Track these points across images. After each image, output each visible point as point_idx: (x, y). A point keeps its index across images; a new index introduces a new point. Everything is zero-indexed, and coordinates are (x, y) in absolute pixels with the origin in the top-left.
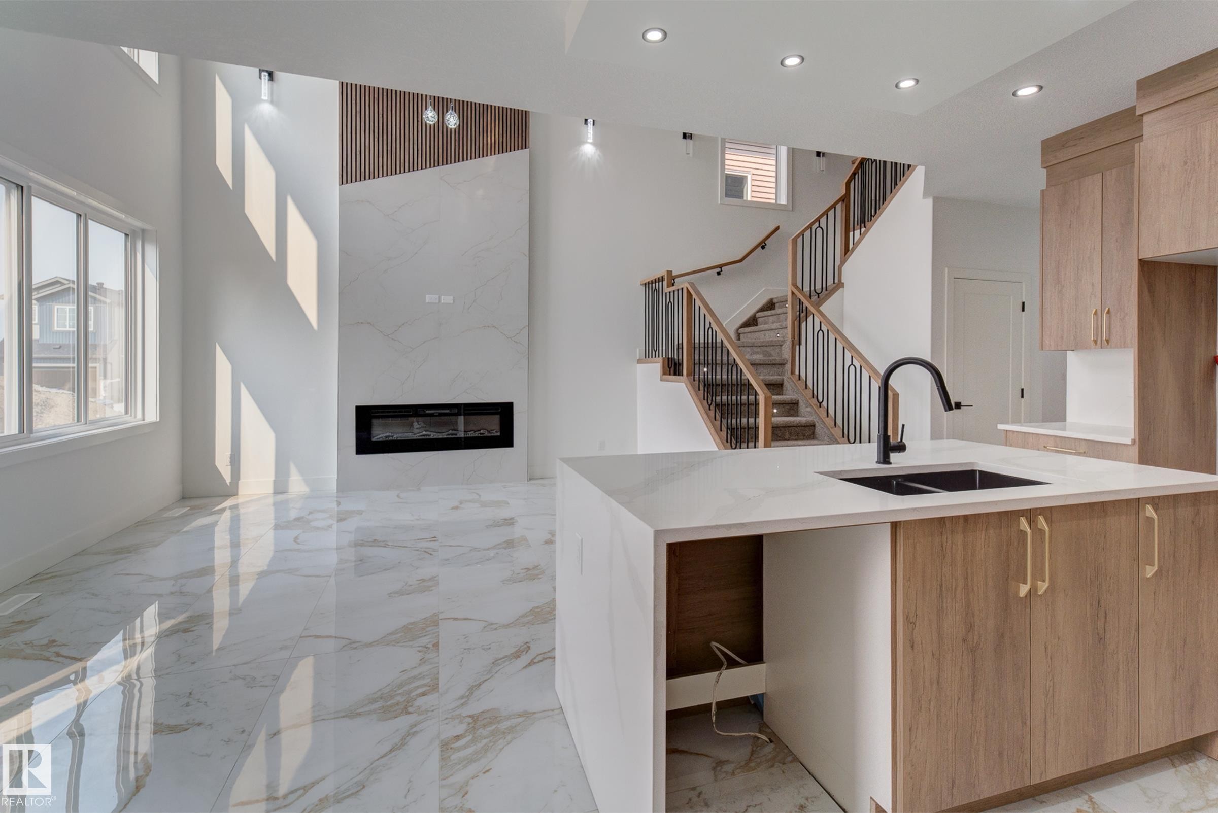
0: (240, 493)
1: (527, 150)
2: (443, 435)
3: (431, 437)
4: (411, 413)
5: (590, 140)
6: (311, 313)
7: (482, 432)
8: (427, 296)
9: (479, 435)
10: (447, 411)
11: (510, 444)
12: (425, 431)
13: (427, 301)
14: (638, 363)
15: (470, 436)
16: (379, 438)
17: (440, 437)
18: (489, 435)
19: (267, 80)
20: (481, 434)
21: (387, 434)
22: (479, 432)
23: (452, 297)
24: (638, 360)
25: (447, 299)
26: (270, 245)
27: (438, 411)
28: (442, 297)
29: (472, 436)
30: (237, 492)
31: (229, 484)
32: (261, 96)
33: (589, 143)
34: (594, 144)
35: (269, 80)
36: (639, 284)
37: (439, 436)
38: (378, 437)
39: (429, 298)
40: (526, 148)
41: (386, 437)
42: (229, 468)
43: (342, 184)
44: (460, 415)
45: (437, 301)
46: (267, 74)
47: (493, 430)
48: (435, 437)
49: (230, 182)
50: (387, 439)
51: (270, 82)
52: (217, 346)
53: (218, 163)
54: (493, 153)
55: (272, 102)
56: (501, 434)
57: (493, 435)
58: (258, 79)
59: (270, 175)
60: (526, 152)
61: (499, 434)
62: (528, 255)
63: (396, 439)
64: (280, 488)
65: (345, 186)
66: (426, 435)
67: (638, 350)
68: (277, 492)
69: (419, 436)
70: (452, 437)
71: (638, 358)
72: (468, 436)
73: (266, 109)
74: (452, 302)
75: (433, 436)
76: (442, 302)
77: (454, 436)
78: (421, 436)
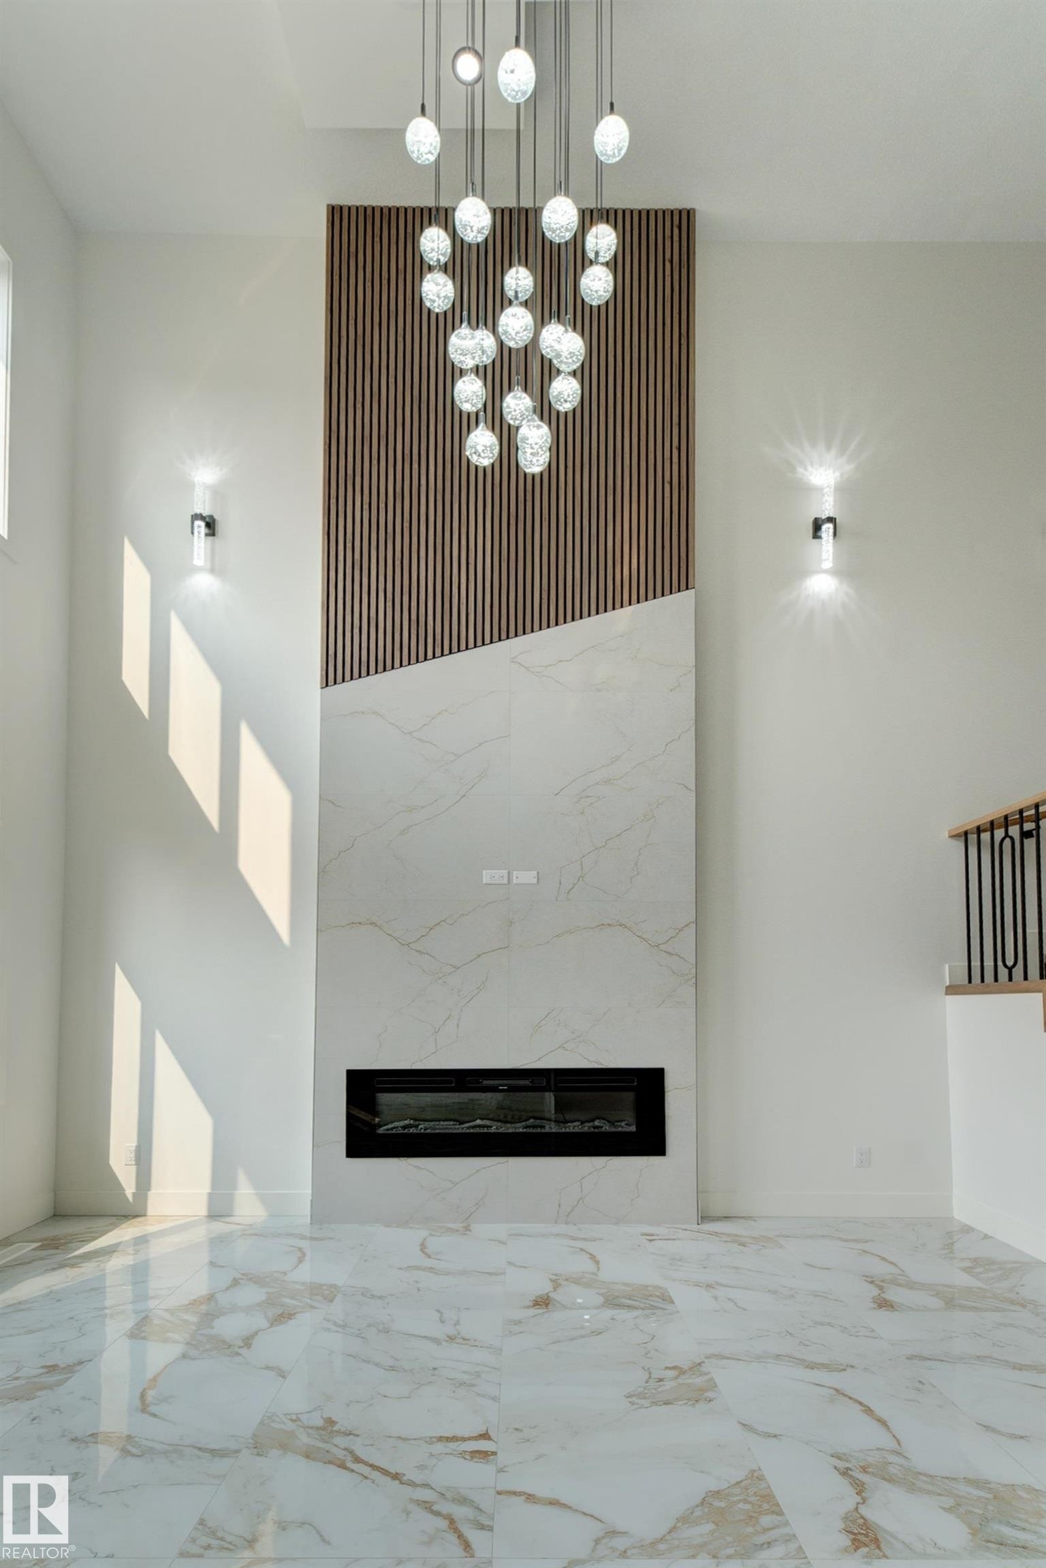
0: (150, 1212)
1: (691, 592)
2: (516, 1128)
3: (493, 1130)
4: (453, 1085)
5: (828, 564)
6: (280, 918)
7: (597, 1123)
8: (484, 872)
9: (592, 1130)
10: (526, 1082)
11: (658, 1148)
12: (481, 1119)
13: (484, 882)
14: (946, 994)
15: (572, 1130)
16: (392, 1129)
17: (510, 1131)
18: (614, 1130)
19: (203, 534)
20: (595, 1127)
21: (406, 1122)
22: (591, 1124)
23: (535, 873)
24: (948, 988)
25: (528, 877)
26: (211, 810)
27: (505, 1082)
28: (515, 872)
29: (577, 1130)
30: (145, 1210)
31: (130, 1198)
32: (192, 558)
33: (826, 571)
34: (836, 572)
35: (207, 535)
36: (947, 835)
37: (508, 1128)
38: (390, 1126)
39: (487, 876)
40: (687, 588)
41: (404, 1127)
42: (134, 1169)
43: (327, 685)
44: (550, 1090)
45: (505, 881)
46: (202, 524)
47: (621, 1121)
48: (501, 1131)
49: (144, 707)
50: (406, 1131)
51: (210, 538)
52: (118, 968)
53: (126, 678)
54: (618, 604)
55: (212, 571)
56: (637, 1129)
57: (620, 1129)
58: (191, 534)
59: (212, 691)
60: (687, 597)
61: (633, 1128)
62: (693, 788)
63: (422, 1131)
64: (218, 1210)
65: (332, 689)
66: (483, 1126)
67: (947, 966)
68: (213, 1216)
69: (468, 1128)
70: (535, 1131)
71: (948, 984)
72: (568, 1130)
73: (203, 583)
74: (535, 881)
75: (497, 1128)
76: (514, 882)
77: (539, 1130)
78: (474, 1127)
